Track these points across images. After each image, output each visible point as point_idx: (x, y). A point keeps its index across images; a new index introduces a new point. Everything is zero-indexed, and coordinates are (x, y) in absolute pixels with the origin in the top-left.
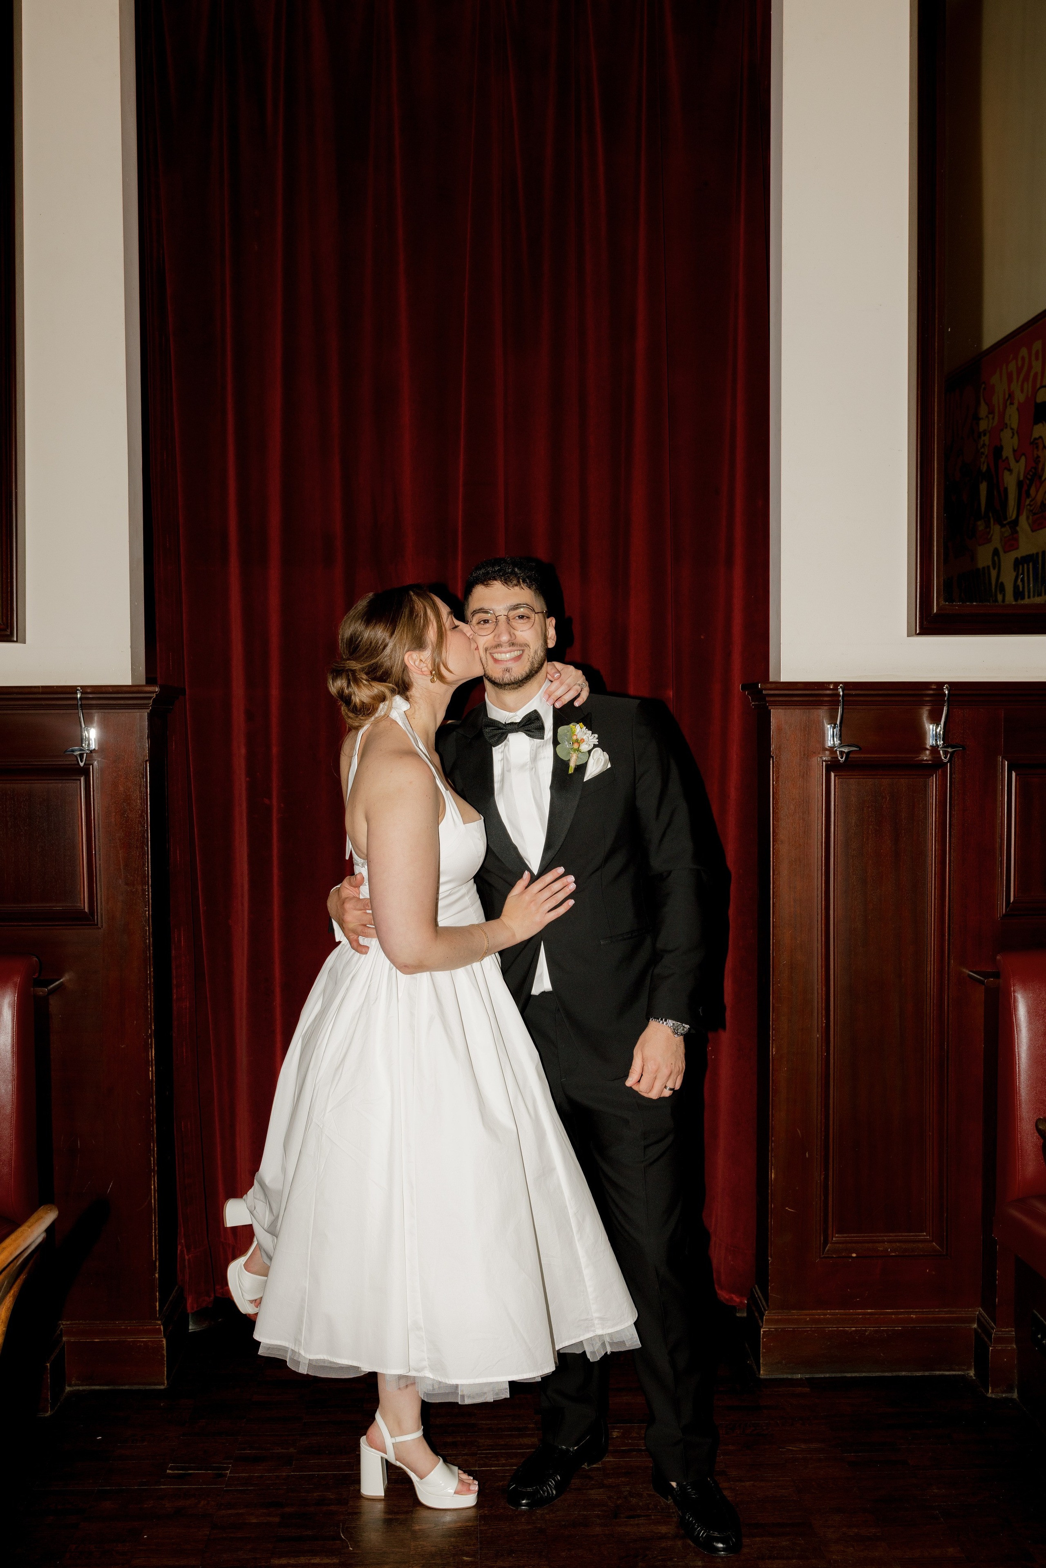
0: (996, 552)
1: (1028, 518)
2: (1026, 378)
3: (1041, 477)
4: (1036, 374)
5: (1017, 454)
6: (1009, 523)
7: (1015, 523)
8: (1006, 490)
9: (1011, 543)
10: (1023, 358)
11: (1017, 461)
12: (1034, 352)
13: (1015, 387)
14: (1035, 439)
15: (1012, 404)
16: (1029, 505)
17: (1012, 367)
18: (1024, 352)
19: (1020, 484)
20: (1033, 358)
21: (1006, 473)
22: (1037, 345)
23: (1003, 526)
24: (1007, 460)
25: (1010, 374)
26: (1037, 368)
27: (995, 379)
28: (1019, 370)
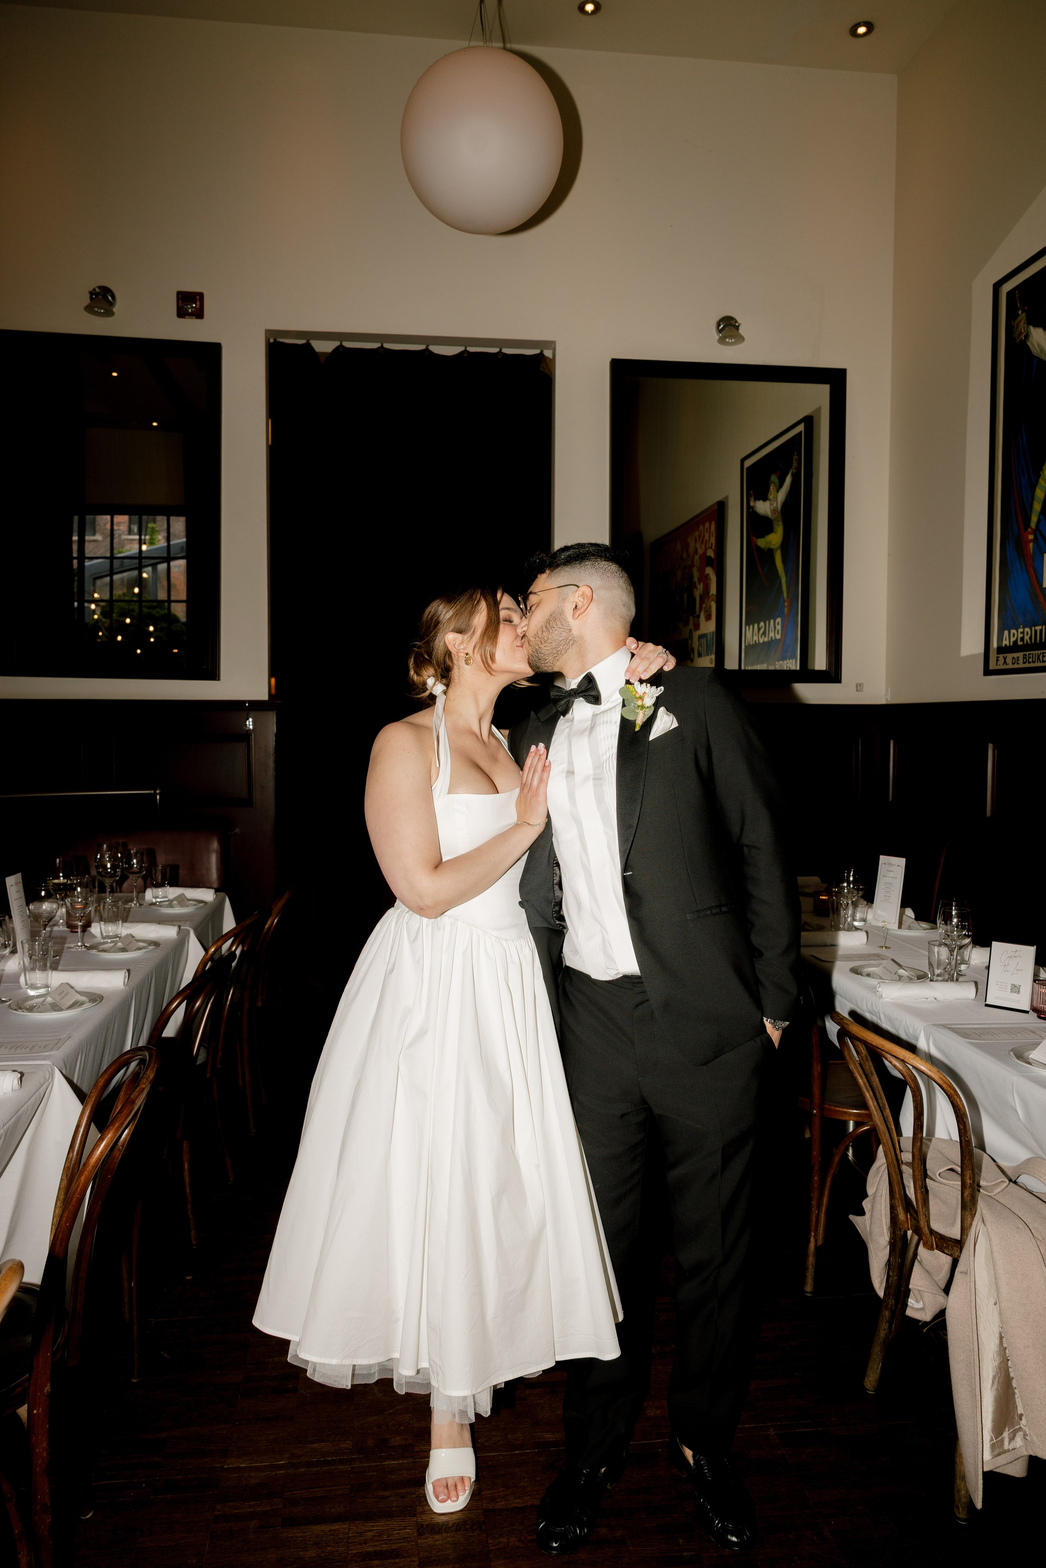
1: (704, 614)
2: (702, 542)
3: (709, 594)
4: (706, 541)
5: (700, 581)
7: (699, 616)
8: (695, 598)
9: (697, 627)
10: (701, 531)
11: (700, 584)
12: (705, 529)
13: (698, 546)
14: (707, 575)
15: (697, 554)
16: (705, 608)
17: (697, 534)
18: (701, 527)
19: (701, 596)
20: (705, 531)
21: (695, 590)
22: (707, 525)
23: (694, 617)
24: (695, 583)
25: (696, 538)
26: (707, 538)
27: (689, 540)
28: (700, 536)
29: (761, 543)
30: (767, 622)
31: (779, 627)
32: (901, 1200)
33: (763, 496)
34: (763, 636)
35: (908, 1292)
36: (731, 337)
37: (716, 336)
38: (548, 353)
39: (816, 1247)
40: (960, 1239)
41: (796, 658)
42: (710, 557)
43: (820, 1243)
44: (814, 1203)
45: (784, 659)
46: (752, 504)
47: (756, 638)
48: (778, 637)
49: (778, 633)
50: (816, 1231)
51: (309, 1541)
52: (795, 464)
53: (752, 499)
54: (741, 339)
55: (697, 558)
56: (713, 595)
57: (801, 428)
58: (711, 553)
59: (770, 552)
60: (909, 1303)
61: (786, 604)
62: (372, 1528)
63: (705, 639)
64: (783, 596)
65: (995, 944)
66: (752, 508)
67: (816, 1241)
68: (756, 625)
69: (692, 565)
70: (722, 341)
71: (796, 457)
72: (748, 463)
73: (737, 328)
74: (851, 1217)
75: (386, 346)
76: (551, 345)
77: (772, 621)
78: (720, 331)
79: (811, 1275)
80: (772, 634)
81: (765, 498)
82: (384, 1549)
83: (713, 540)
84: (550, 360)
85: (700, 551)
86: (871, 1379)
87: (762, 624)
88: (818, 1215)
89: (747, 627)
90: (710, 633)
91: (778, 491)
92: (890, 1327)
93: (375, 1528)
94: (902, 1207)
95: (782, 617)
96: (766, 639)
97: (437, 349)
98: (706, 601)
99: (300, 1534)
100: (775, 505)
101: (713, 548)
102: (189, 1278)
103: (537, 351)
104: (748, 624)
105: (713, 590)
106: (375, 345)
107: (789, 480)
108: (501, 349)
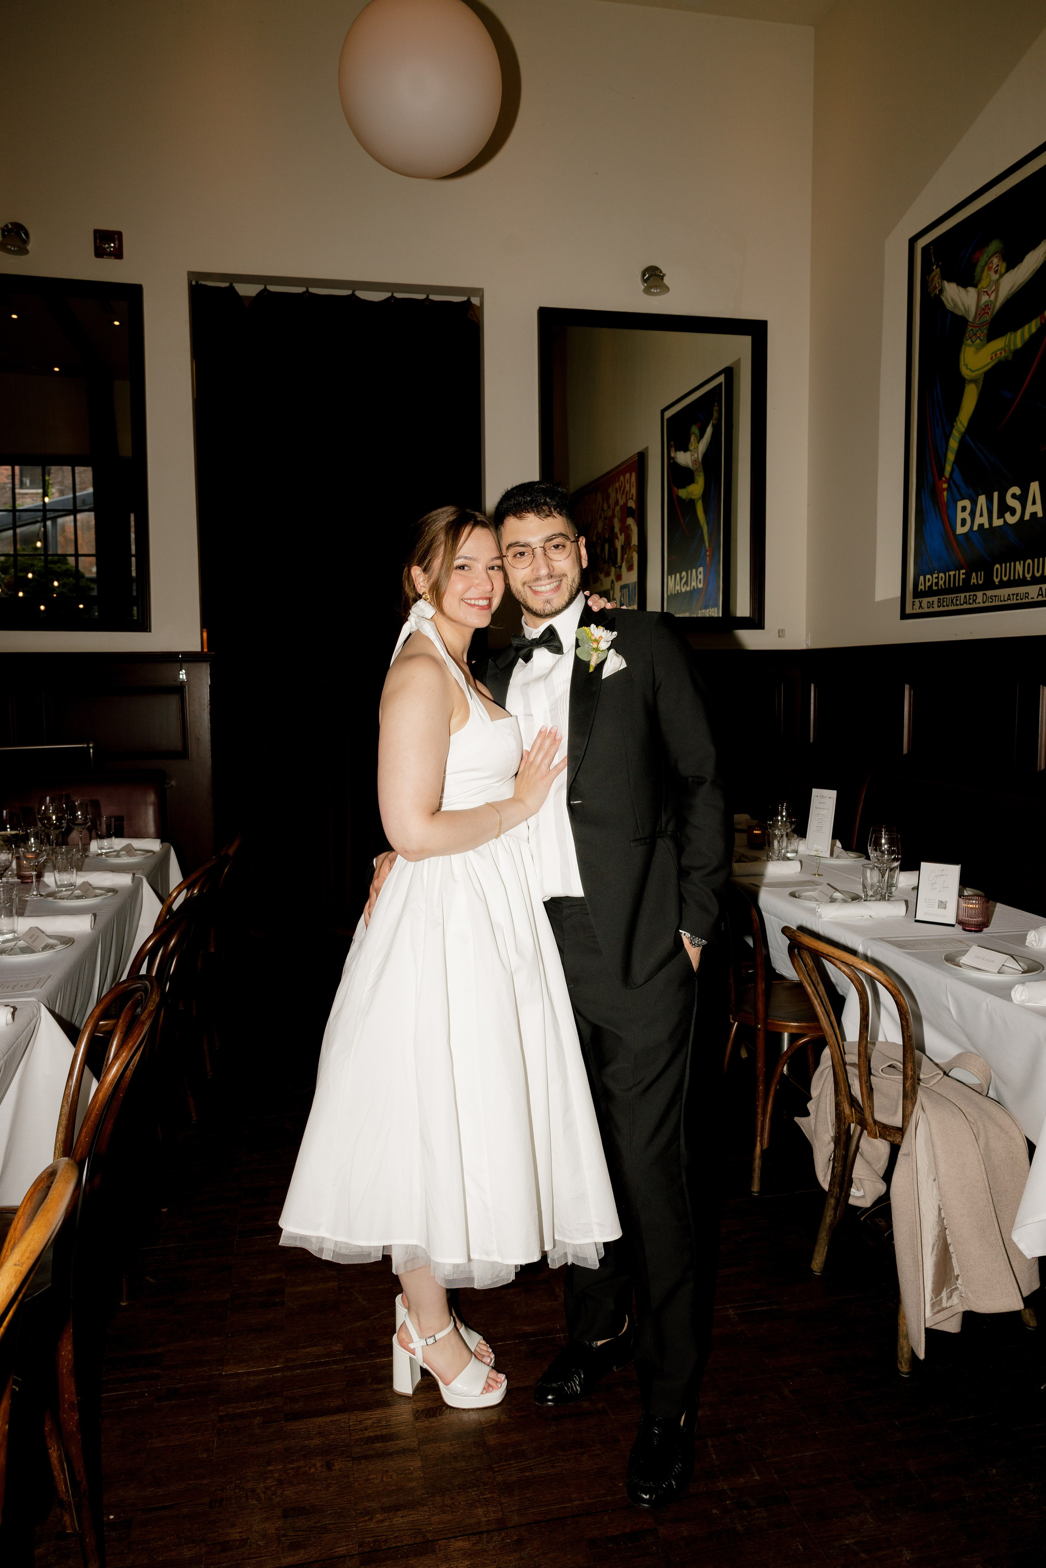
0: (612, 582)
2: (623, 493)
3: (630, 544)
4: (627, 491)
5: (621, 531)
6: (618, 567)
7: (620, 567)
8: (616, 549)
9: (619, 577)
10: (622, 482)
11: (621, 535)
12: (626, 479)
13: (619, 497)
14: (628, 525)
15: (618, 505)
17: (617, 485)
18: (622, 478)
19: (622, 547)
20: (626, 482)
21: (616, 540)
22: (628, 476)
23: (616, 568)
24: (616, 533)
25: (616, 489)
26: (627, 488)
27: (610, 490)
28: (620, 487)
29: (683, 493)
30: (689, 571)
31: (701, 577)
32: (847, 1097)
33: (684, 447)
34: (685, 586)
35: (850, 1182)
36: (656, 287)
37: (642, 286)
38: (475, 301)
39: (762, 1151)
40: (901, 1127)
41: (717, 606)
42: (631, 508)
43: (765, 1146)
44: (760, 1110)
45: (706, 607)
46: (672, 455)
47: (678, 588)
48: (700, 586)
49: (700, 583)
50: (762, 1136)
51: (312, 1431)
52: (715, 415)
53: (673, 450)
54: (666, 289)
55: (618, 508)
56: (634, 545)
57: (721, 379)
58: (632, 504)
59: (692, 503)
60: (851, 1193)
61: (708, 553)
62: (371, 1417)
63: (627, 589)
64: (705, 546)
65: (924, 865)
66: (673, 458)
67: (762, 1145)
68: (678, 575)
69: (613, 516)
70: (647, 291)
71: (716, 408)
72: (668, 414)
73: (662, 278)
74: (797, 1119)
75: (312, 290)
76: (479, 292)
77: (694, 571)
78: (645, 281)
79: (758, 1176)
80: (694, 584)
81: (686, 449)
82: (384, 1433)
83: (634, 491)
84: (477, 307)
85: (621, 502)
86: (817, 1261)
87: (684, 573)
88: (763, 1121)
89: (669, 577)
90: (632, 583)
91: (699, 442)
92: (835, 1214)
93: (374, 1416)
94: (848, 1103)
95: (703, 567)
96: (688, 589)
97: (363, 295)
98: (628, 550)
99: (303, 1427)
100: (696, 456)
101: (634, 498)
102: (164, 1210)
103: (465, 299)
104: (669, 574)
105: (635, 541)
106: (300, 290)
107: (709, 430)
108: (428, 296)
